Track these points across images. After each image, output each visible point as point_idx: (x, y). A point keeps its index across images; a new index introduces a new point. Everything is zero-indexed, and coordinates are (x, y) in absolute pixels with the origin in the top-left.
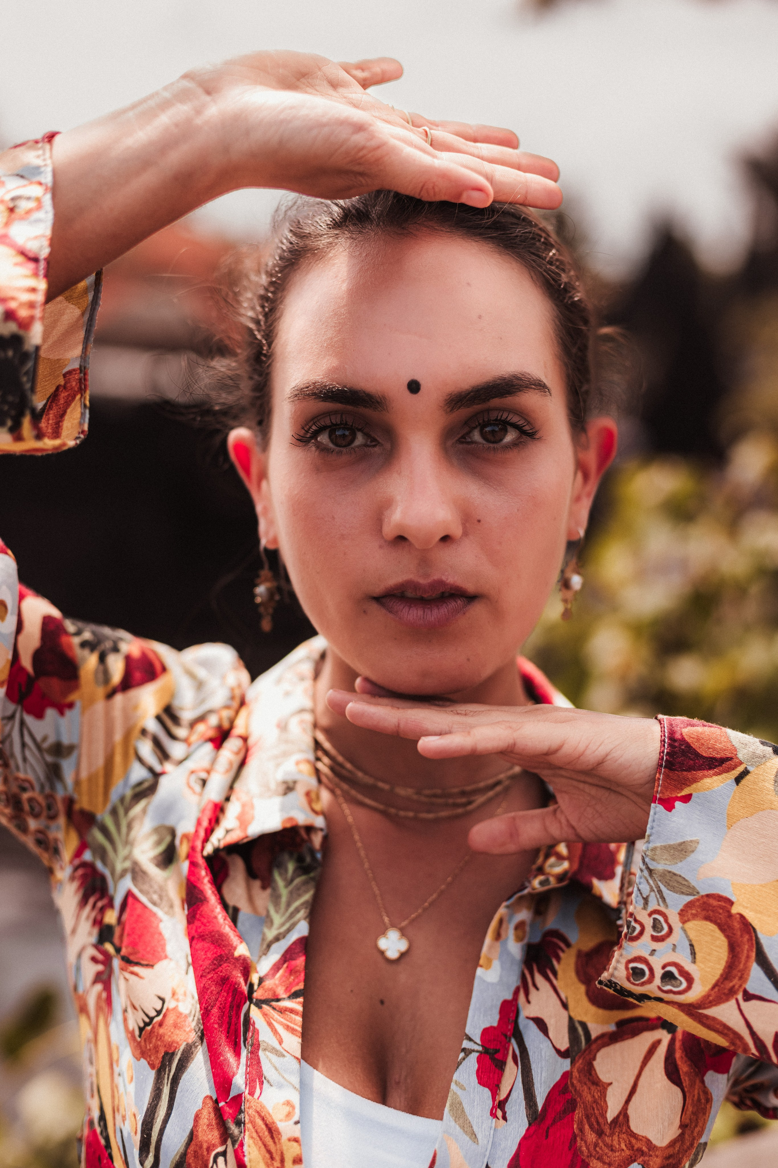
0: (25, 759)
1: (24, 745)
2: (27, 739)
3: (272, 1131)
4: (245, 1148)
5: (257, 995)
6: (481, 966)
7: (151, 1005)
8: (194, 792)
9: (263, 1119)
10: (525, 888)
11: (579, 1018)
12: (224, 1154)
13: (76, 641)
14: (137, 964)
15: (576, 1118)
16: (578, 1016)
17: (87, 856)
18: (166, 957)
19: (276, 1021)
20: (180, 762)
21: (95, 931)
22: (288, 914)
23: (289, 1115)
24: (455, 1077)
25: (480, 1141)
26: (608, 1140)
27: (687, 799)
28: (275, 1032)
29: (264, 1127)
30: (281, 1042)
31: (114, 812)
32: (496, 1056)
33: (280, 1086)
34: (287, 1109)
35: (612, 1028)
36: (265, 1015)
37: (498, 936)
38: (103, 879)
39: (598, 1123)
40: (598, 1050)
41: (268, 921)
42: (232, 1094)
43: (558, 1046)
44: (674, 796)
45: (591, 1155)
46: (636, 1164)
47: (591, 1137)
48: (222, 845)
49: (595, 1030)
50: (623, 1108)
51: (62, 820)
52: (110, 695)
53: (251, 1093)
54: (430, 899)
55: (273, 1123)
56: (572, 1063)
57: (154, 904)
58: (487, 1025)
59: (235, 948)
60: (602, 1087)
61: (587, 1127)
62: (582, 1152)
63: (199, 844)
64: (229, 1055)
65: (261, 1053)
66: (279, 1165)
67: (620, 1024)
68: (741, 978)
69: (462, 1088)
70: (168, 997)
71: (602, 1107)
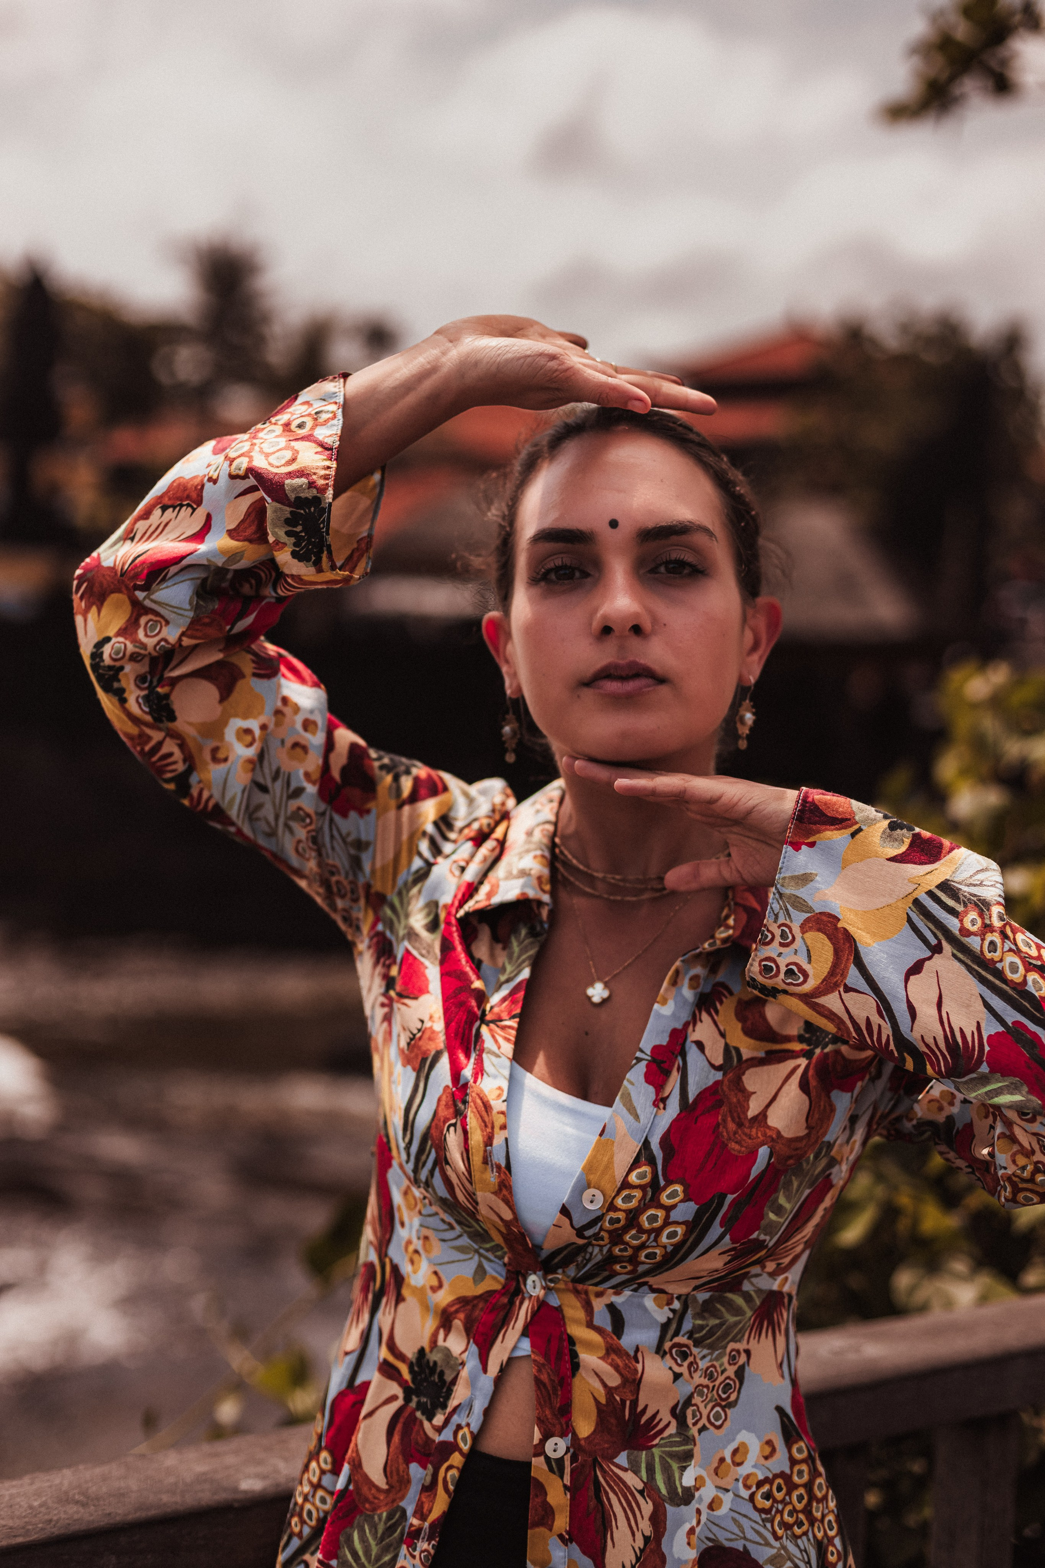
0: (333, 848)
1: (332, 837)
2: (335, 833)
3: (487, 1107)
4: (468, 1119)
5: (489, 1017)
6: (658, 1002)
7: (415, 1025)
8: (454, 875)
9: (481, 1099)
10: (698, 948)
11: (734, 1045)
12: (454, 1125)
13: (376, 764)
14: (408, 997)
15: (721, 1111)
16: (733, 1043)
17: (380, 927)
18: (428, 992)
19: (498, 1034)
20: (447, 856)
21: (384, 983)
22: (517, 964)
23: (499, 1096)
24: (628, 1076)
25: (642, 1121)
26: (747, 1131)
27: (812, 845)
28: (496, 1041)
29: (481, 1104)
30: (499, 1048)
31: (400, 894)
32: (662, 1065)
33: (495, 1077)
34: (498, 1092)
35: (762, 1054)
36: (491, 1030)
37: (674, 983)
38: (390, 943)
39: (739, 1118)
40: (748, 1068)
41: (504, 969)
42: (462, 1082)
43: (713, 1062)
44: (801, 841)
45: (730, 1139)
46: (766, 1146)
47: (732, 1126)
48: (471, 910)
49: (746, 1054)
50: (763, 1110)
51: (362, 902)
52: (400, 807)
53: (475, 1082)
54: (628, 962)
55: (488, 1101)
56: (724, 1075)
57: (423, 956)
58: (658, 1043)
59: (472, 983)
60: (747, 1095)
61: (729, 1119)
62: (723, 1136)
63: (453, 911)
64: (462, 1057)
65: (484, 1056)
66: (490, 1131)
67: (769, 1053)
68: (842, 975)
69: (632, 1083)
70: (426, 1019)
71: (744, 1107)
